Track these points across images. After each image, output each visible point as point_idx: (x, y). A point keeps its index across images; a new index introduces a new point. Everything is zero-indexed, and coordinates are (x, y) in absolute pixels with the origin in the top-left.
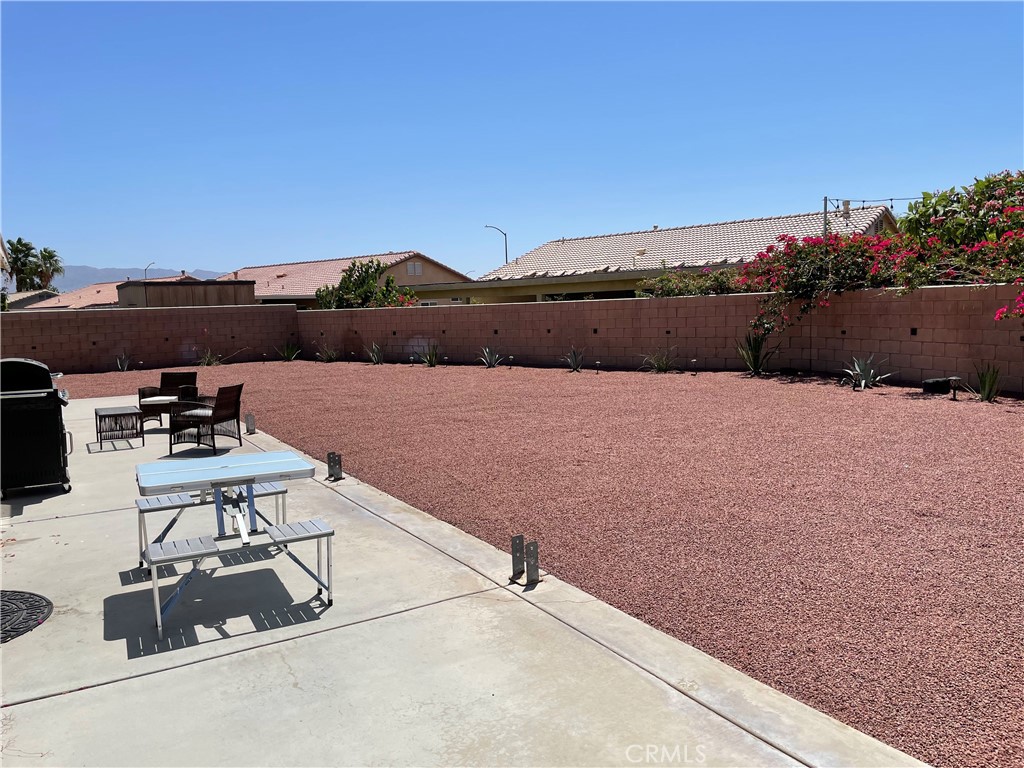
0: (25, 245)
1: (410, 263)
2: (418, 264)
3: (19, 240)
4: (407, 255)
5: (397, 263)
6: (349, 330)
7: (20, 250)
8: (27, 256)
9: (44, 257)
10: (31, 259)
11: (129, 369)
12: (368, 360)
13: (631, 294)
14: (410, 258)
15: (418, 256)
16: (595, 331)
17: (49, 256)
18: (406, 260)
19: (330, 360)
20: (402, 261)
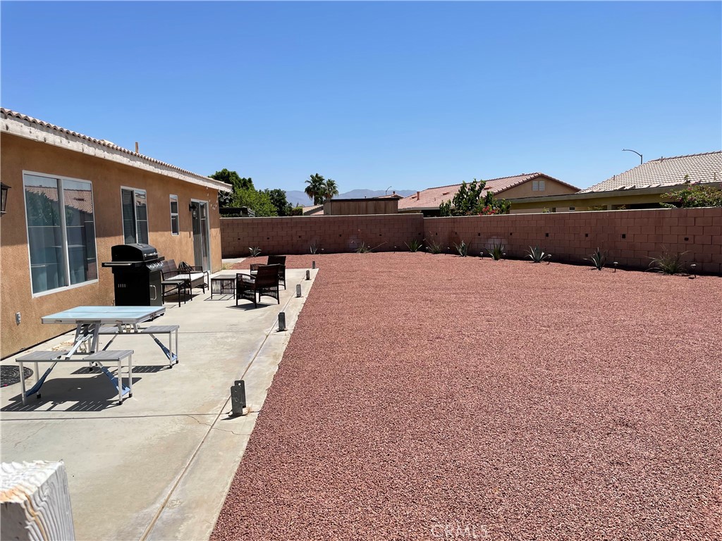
0: (319, 178)
1: (535, 182)
2: (542, 182)
3: (317, 174)
4: (532, 176)
5: (524, 182)
6: (452, 231)
7: (317, 180)
8: (320, 184)
9: (328, 184)
10: (322, 186)
11: (317, 253)
12: (457, 253)
13: (657, 205)
14: (535, 178)
15: (542, 177)
16: (624, 236)
17: (331, 184)
18: (532, 179)
19: (436, 252)
20: (528, 181)
